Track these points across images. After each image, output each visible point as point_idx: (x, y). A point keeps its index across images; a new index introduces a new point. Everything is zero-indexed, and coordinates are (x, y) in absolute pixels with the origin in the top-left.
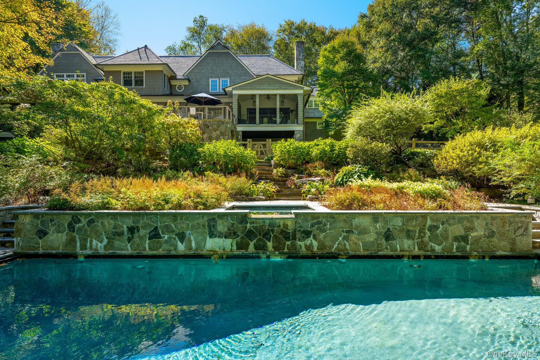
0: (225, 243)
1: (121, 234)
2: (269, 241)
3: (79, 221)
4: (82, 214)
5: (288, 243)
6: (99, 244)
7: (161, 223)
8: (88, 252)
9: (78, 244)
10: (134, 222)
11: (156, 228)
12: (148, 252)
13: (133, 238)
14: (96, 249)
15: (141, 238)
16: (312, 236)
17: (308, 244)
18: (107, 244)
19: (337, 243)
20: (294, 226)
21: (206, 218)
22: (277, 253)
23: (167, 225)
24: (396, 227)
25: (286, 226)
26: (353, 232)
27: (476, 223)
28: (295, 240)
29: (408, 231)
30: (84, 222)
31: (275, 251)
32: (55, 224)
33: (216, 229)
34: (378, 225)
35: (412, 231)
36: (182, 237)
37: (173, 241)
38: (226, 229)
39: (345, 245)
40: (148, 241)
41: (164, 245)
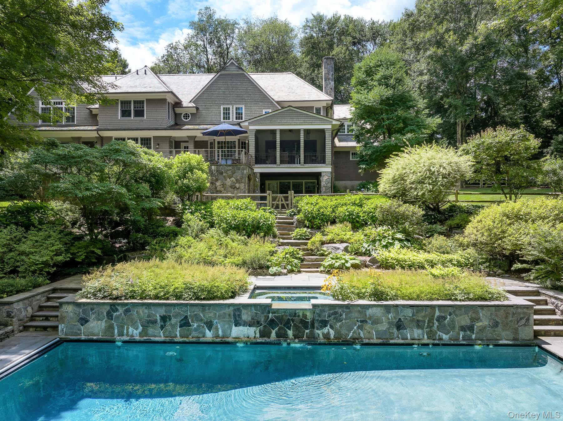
0: (249, 331)
1: (155, 322)
2: (290, 329)
3: (117, 310)
4: (119, 304)
5: (307, 331)
6: (135, 331)
7: (190, 313)
8: (125, 338)
9: (116, 331)
10: (166, 312)
11: (186, 317)
12: (179, 339)
13: (165, 325)
14: (132, 336)
15: (173, 326)
16: (329, 326)
17: (325, 333)
18: (142, 331)
19: (352, 332)
20: (313, 317)
21: (231, 308)
22: (297, 340)
23: (196, 315)
24: (407, 317)
25: (305, 316)
26: (367, 322)
27: (481, 314)
28: (314, 328)
29: (418, 321)
30: (121, 310)
31: (295, 338)
32: (95, 312)
33: (241, 318)
34: (390, 316)
35: (421, 321)
36: (210, 325)
37: (201, 329)
38: (250, 319)
39: (359, 334)
40: (179, 329)
41: (194, 333)
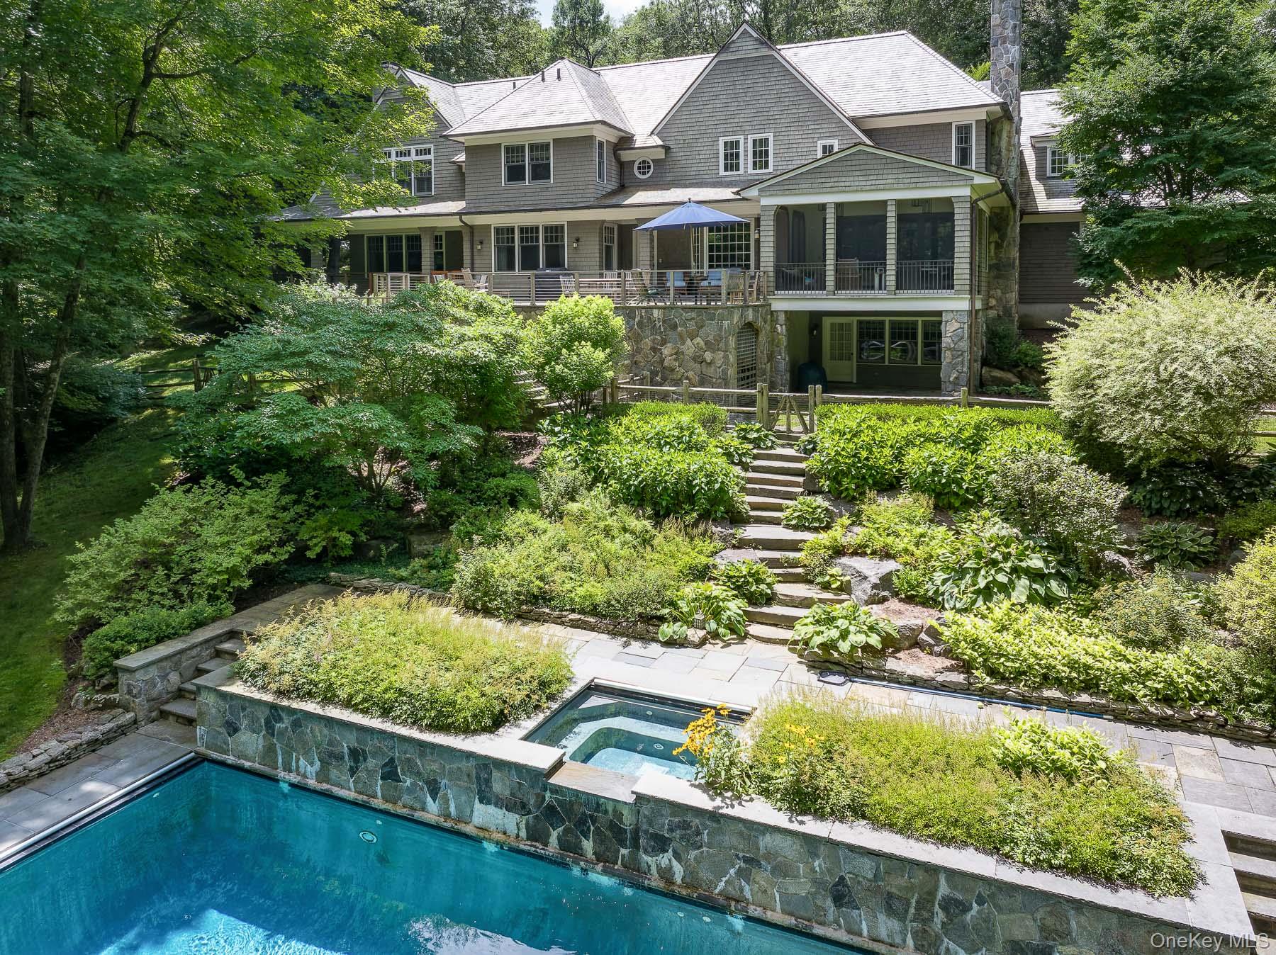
0: (505, 820)
1: (340, 758)
2: (587, 838)
3: (280, 720)
4: (285, 709)
5: (624, 851)
6: (309, 768)
7: (399, 753)
8: (294, 778)
9: (280, 760)
10: (358, 742)
11: (392, 760)
12: (378, 803)
13: (357, 769)
14: (305, 776)
15: (370, 773)
16: (670, 851)
17: (663, 866)
18: (320, 770)
19: (724, 879)
20: (634, 820)
21: (472, 762)
22: (599, 867)
23: (409, 760)
24: (861, 879)
25: (619, 815)
26: (759, 865)
27: (1073, 924)
28: (638, 849)
29: (890, 895)
30: (286, 721)
31: (599, 860)
32: (248, 716)
33: (491, 788)
34: (816, 864)
35: (899, 898)
36: (434, 789)
37: (419, 793)
38: (507, 793)
39: (742, 890)
40: (380, 782)
41: (405, 797)
